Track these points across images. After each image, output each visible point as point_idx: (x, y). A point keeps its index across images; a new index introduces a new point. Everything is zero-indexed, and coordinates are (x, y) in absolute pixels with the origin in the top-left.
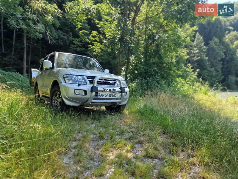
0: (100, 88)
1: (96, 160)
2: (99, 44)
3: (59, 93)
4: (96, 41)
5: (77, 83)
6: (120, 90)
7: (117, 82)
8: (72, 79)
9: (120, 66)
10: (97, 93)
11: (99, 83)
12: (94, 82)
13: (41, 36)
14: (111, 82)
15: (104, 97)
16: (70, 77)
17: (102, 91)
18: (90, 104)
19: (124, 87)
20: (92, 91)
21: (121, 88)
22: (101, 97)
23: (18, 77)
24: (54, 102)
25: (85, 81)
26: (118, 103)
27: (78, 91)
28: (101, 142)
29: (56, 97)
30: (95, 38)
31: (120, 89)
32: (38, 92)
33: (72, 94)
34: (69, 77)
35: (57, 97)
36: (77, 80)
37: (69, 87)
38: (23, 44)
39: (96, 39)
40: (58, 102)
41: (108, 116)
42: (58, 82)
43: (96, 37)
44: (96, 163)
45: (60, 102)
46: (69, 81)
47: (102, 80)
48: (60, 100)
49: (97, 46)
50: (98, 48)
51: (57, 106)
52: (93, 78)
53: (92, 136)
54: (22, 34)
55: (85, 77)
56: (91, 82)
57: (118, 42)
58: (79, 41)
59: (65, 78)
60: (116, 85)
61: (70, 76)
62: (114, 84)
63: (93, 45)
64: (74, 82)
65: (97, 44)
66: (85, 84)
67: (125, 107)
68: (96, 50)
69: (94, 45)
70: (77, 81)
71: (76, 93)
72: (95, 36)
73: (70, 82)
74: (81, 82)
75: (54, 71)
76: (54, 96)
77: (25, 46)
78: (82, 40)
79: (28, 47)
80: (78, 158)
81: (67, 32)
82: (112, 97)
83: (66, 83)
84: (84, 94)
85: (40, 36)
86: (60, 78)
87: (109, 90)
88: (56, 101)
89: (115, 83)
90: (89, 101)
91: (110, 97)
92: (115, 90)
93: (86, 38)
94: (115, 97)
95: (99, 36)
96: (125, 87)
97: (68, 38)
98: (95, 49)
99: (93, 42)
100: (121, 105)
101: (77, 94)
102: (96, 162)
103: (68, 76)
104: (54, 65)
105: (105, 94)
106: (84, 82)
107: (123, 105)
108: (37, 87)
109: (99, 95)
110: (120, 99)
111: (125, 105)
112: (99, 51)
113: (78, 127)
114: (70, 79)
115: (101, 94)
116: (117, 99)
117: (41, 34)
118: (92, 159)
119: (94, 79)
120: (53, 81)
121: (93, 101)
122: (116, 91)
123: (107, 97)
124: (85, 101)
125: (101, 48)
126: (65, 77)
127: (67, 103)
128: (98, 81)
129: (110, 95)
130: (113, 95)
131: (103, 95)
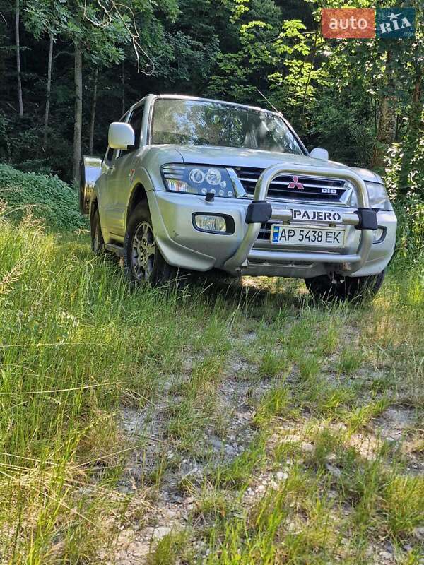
0: (281, 208)
1: (233, 437)
2: (308, 65)
3: (148, 225)
4: (298, 55)
5: (204, 191)
6: (356, 218)
7: (349, 191)
8: (186, 179)
9: (384, 141)
10: (266, 225)
11: (274, 191)
12: (259, 189)
13: (119, 56)
14: (326, 189)
15: (294, 241)
16: (182, 172)
17: (287, 220)
18: (245, 264)
19: (376, 210)
20: (249, 221)
21: (360, 211)
22: (282, 242)
23: (54, 189)
24: (136, 257)
25: (231, 185)
26: (348, 268)
27: (204, 218)
28: (261, 389)
29: (140, 239)
30: (296, 47)
31: (355, 212)
32: (100, 227)
33: (184, 227)
34: (177, 172)
35: (144, 241)
36: (205, 181)
37: (175, 206)
38: (74, 87)
39: (299, 50)
40: (148, 256)
41: (307, 311)
42: (146, 190)
43: (298, 41)
44: (231, 448)
45: (151, 257)
46: (179, 185)
47: (289, 179)
48: (150, 250)
49: (300, 73)
50: (305, 80)
51: (142, 270)
52: (257, 172)
53: (236, 367)
54: (72, 54)
55: (231, 171)
56: (250, 188)
57: (375, 50)
58: (240, 59)
59: (166, 176)
60: (344, 199)
61: (184, 168)
62: (337, 197)
63: (286, 71)
64: (194, 189)
65: (301, 67)
66: (230, 193)
67: (378, 285)
68: (298, 89)
69: (291, 73)
70: (205, 184)
71: (198, 225)
72: (296, 36)
73: (181, 189)
74: (218, 187)
75: (138, 156)
76: (136, 238)
77: (79, 92)
78: (250, 56)
79: (87, 97)
80: (171, 423)
81: (205, 37)
82: (323, 244)
83: (168, 190)
84: (224, 229)
85: (117, 54)
86: (152, 178)
87: (311, 216)
88: (142, 254)
89: (340, 192)
90: (240, 254)
91: (316, 244)
92: (337, 217)
93: (263, 47)
94: (335, 245)
95: (310, 37)
96: (382, 207)
97: (207, 57)
98: (293, 85)
99: (287, 62)
100: (363, 278)
101: (203, 228)
102: (231, 444)
103: (173, 167)
104: (142, 137)
105: (297, 231)
106: (226, 190)
107: (370, 278)
108: (96, 213)
109: (276, 234)
110: (357, 253)
111: (380, 277)
112: (309, 93)
113: (197, 335)
114: (181, 177)
115: (281, 229)
116: (344, 251)
117: (120, 49)
118: (217, 434)
119: (257, 177)
120: (133, 190)
121: (254, 253)
122: (341, 221)
123: (305, 243)
124: (228, 256)
125: (313, 82)
126: (165, 171)
127: (172, 257)
128: (271, 186)
129: (317, 236)
130: (327, 237)
131: (289, 236)
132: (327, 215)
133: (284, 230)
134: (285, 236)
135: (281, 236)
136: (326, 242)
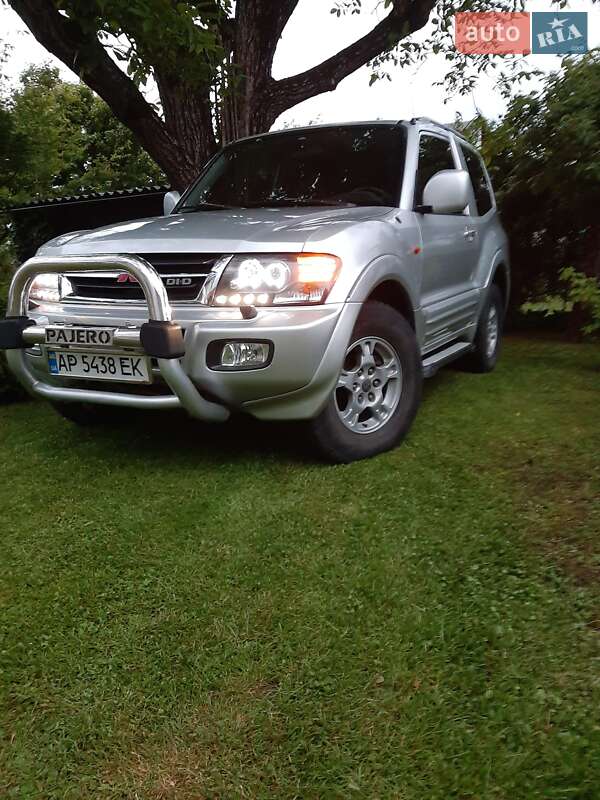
15: (78, 372)
22: (63, 373)
82: (119, 377)
87: (69, 338)
91: (108, 376)
92: (104, 338)
94: (137, 378)
105: (79, 358)
109: (52, 362)
123: (94, 375)
129: (108, 365)
130: (122, 366)
131: (70, 365)
132: (91, 334)
133: (61, 356)
134: (65, 365)
135: (61, 366)
136: (123, 374)
